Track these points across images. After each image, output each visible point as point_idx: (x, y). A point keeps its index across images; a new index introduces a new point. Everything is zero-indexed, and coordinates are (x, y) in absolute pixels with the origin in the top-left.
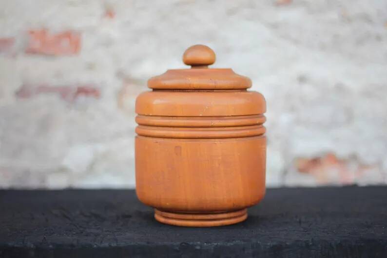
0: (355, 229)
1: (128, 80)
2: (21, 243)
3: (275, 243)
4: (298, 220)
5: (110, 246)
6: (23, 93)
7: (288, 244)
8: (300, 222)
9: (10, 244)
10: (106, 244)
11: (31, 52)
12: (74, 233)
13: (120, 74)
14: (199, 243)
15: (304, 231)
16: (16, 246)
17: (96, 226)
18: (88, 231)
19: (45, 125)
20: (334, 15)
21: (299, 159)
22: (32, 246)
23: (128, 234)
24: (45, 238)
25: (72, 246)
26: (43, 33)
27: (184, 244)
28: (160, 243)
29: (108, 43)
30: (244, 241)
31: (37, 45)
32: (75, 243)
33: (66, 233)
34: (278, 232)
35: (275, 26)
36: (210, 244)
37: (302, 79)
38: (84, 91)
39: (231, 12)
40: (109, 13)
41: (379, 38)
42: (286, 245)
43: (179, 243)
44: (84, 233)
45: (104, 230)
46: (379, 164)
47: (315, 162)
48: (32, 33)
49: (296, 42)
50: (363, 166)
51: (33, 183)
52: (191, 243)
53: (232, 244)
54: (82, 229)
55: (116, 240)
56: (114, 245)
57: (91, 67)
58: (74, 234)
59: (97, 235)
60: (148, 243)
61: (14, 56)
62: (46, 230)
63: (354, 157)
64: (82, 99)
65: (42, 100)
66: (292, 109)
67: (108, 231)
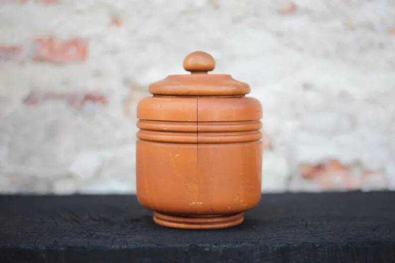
0: (361, 231)
1: (135, 87)
2: (33, 245)
3: (283, 245)
4: (304, 223)
5: (120, 248)
6: (31, 100)
7: (295, 245)
8: (306, 225)
9: (22, 246)
10: (116, 247)
11: (38, 59)
13: (128, 82)
14: (208, 245)
15: (310, 234)
16: (27, 248)
17: (106, 229)
18: (98, 234)
19: (52, 132)
20: (338, 24)
21: (303, 165)
22: (44, 248)
23: (138, 237)
24: (55, 240)
25: (84, 248)
26: (50, 42)
27: (193, 246)
28: (170, 245)
29: (115, 51)
30: (252, 243)
31: (44, 52)
32: (86, 245)
33: (77, 236)
34: (285, 235)
35: (279, 34)
36: (218, 246)
37: (306, 86)
38: (90, 98)
39: (236, 20)
40: (116, 21)
41: (382, 46)
42: (294, 247)
43: (188, 245)
44: (94, 236)
45: (114, 233)
46: (383, 170)
47: (319, 168)
48: (39, 40)
49: (301, 50)
50: (367, 172)
51: (41, 189)
52: (201, 245)
53: (240, 246)
54: (92, 232)
55: (126, 242)
56: (125, 247)
57: (97, 74)
58: (85, 237)
59: (107, 238)
60: (158, 245)
61: (22, 63)
62: (56, 233)
63: (358, 163)
64: (89, 105)
65: (50, 106)
66: (297, 116)
67: (118, 234)
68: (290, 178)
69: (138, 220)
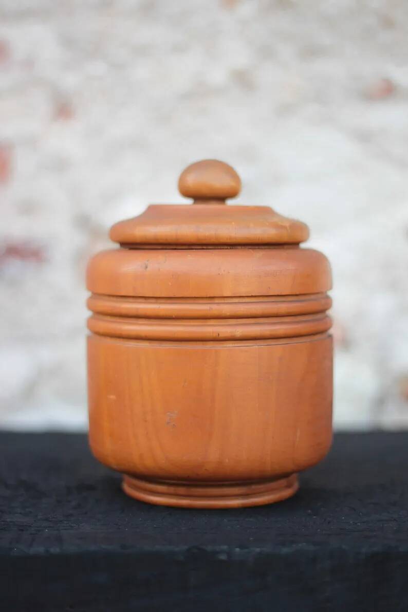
5: (47, 552)
10: (39, 549)
14: (225, 547)
18: (9, 518)
23: (85, 528)
27: (195, 551)
34: (381, 525)
36: (246, 550)
39: (285, 110)
43: (185, 547)
52: (210, 548)
55: (59, 540)
56: (55, 550)
59: (22, 528)
67: (47, 520)
68: (380, 402)
69: (91, 488)
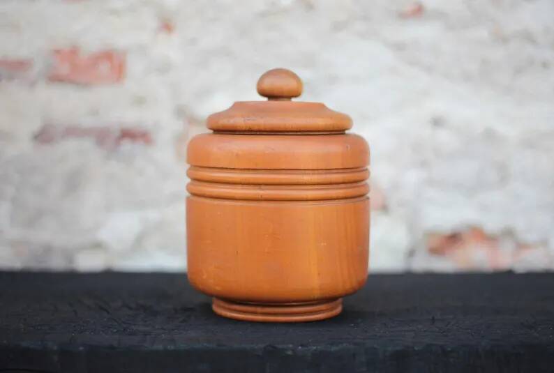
0: (511, 330)
1: (192, 121)
2: (40, 344)
3: (399, 348)
4: (431, 318)
5: (166, 349)
6: (44, 136)
7: (416, 349)
8: (433, 320)
9: (24, 344)
10: (159, 347)
11: (55, 79)
12: (115, 331)
13: (181, 112)
14: (291, 346)
15: (439, 332)
17: (146, 321)
18: (135, 328)
19: (74, 183)
20: (483, 33)
21: (430, 234)
22: (55, 348)
23: (192, 334)
24: (72, 336)
25: (112, 347)
26: (72, 53)
27: (270, 348)
28: (236, 346)
29: (164, 68)
30: (355, 344)
31: (64, 69)
32: (115, 344)
33: (103, 331)
34: (403, 333)
35: (399, 47)
36: (306, 348)
37: (437, 122)
38: (128, 134)
39: (338, 27)
40: (167, 26)
41: (545, 65)
42: (414, 350)
43: (262, 346)
44: (128, 331)
45: (157, 327)
46: (544, 243)
47: (454, 239)
48: (57, 52)
49: (429, 69)
50: (521, 246)
51: (56, 263)
52: (280, 346)
53: (337, 349)
54: (125, 326)
55: (173, 341)
57: (140, 101)
58: (115, 333)
59: (146, 334)
60: (219, 345)
61: (32, 84)
62: (74, 326)
63: (509, 233)
64: (127, 146)
65: (71, 146)
66: (424, 164)
67: (162, 329)
68: (411, 253)
69: (191, 309)
